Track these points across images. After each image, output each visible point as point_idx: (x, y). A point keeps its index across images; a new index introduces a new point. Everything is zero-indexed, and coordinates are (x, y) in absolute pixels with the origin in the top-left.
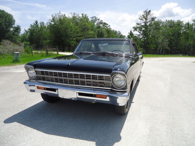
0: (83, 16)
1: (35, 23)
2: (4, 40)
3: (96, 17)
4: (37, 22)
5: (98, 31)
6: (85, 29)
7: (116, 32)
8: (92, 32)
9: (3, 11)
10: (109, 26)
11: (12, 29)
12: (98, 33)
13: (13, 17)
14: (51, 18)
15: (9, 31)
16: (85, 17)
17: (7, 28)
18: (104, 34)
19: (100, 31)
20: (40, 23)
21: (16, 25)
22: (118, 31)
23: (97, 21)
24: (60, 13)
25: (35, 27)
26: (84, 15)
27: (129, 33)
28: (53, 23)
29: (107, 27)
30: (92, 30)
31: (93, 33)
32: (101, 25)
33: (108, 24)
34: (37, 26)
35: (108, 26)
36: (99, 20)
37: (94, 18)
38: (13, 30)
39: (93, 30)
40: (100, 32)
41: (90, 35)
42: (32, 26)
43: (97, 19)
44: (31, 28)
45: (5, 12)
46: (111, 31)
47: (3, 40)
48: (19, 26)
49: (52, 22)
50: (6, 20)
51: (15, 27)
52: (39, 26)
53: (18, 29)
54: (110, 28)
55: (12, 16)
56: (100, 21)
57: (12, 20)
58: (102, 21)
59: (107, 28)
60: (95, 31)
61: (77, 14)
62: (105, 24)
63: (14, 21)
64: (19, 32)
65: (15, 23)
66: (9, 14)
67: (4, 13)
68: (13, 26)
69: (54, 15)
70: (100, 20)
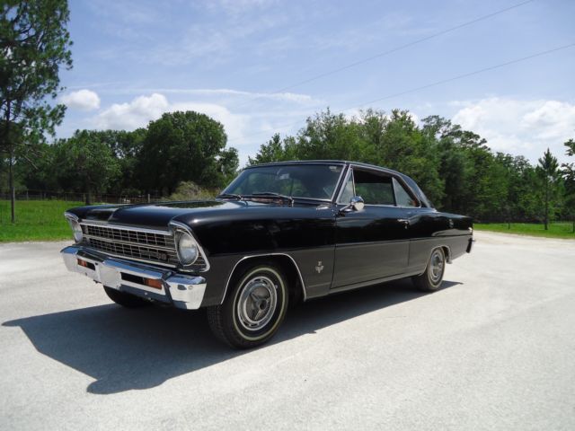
0: (396, 116)
1: (273, 142)
2: (185, 183)
3: (440, 117)
4: (277, 139)
5: (444, 158)
6: (399, 150)
7: (509, 158)
8: (420, 161)
9: (204, 115)
10: (484, 141)
11: (218, 158)
12: (444, 164)
13: (224, 128)
14: (306, 126)
15: (211, 162)
16: (403, 119)
17: (208, 154)
18: (461, 167)
19: (448, 157)
20: (285, 141)
21: (227, 148)
22: (518, 157)
23: (444, 128)
24: (329, 113)
25: (273, 151)
26: (399, 114)
27: (540, 161)
28: (308, 139)
29: (476, 145)
30: (421, 155)
31: (422, 165)
32: (457, 140)
33: (477, 137)
34: (278, 148)
35: (479, 141)
36: (448, 123)
37: (434, 120)
38: (221, 160)
39: (426, 154)
40: (450, 158)
41: (415, 168)
42: (264, 147)
43: (443, 121)
44: (261, 154)
45: (207, 118)
46: (489, 155)
47: (183, 182)
48: (234, 150)
49: (306, 135)
50: (207, 137)
51: (224, 153)
52: (283, 149)
53: (231, 157)
54: (486, 147)
55: (222, 127)
56: (451, 127)
57: (220, 135)
58: (458, 127)
59: (475, 149)
60: (430, 158)
61: (378, 111)
62: (469, 135)
63: (225, 138)
64: (234, 165)
65: (227, 143)
66: (214, 122)
67: (205, 120)
68: (222, 150)
69: (313, 119)
70: (453, 124)
